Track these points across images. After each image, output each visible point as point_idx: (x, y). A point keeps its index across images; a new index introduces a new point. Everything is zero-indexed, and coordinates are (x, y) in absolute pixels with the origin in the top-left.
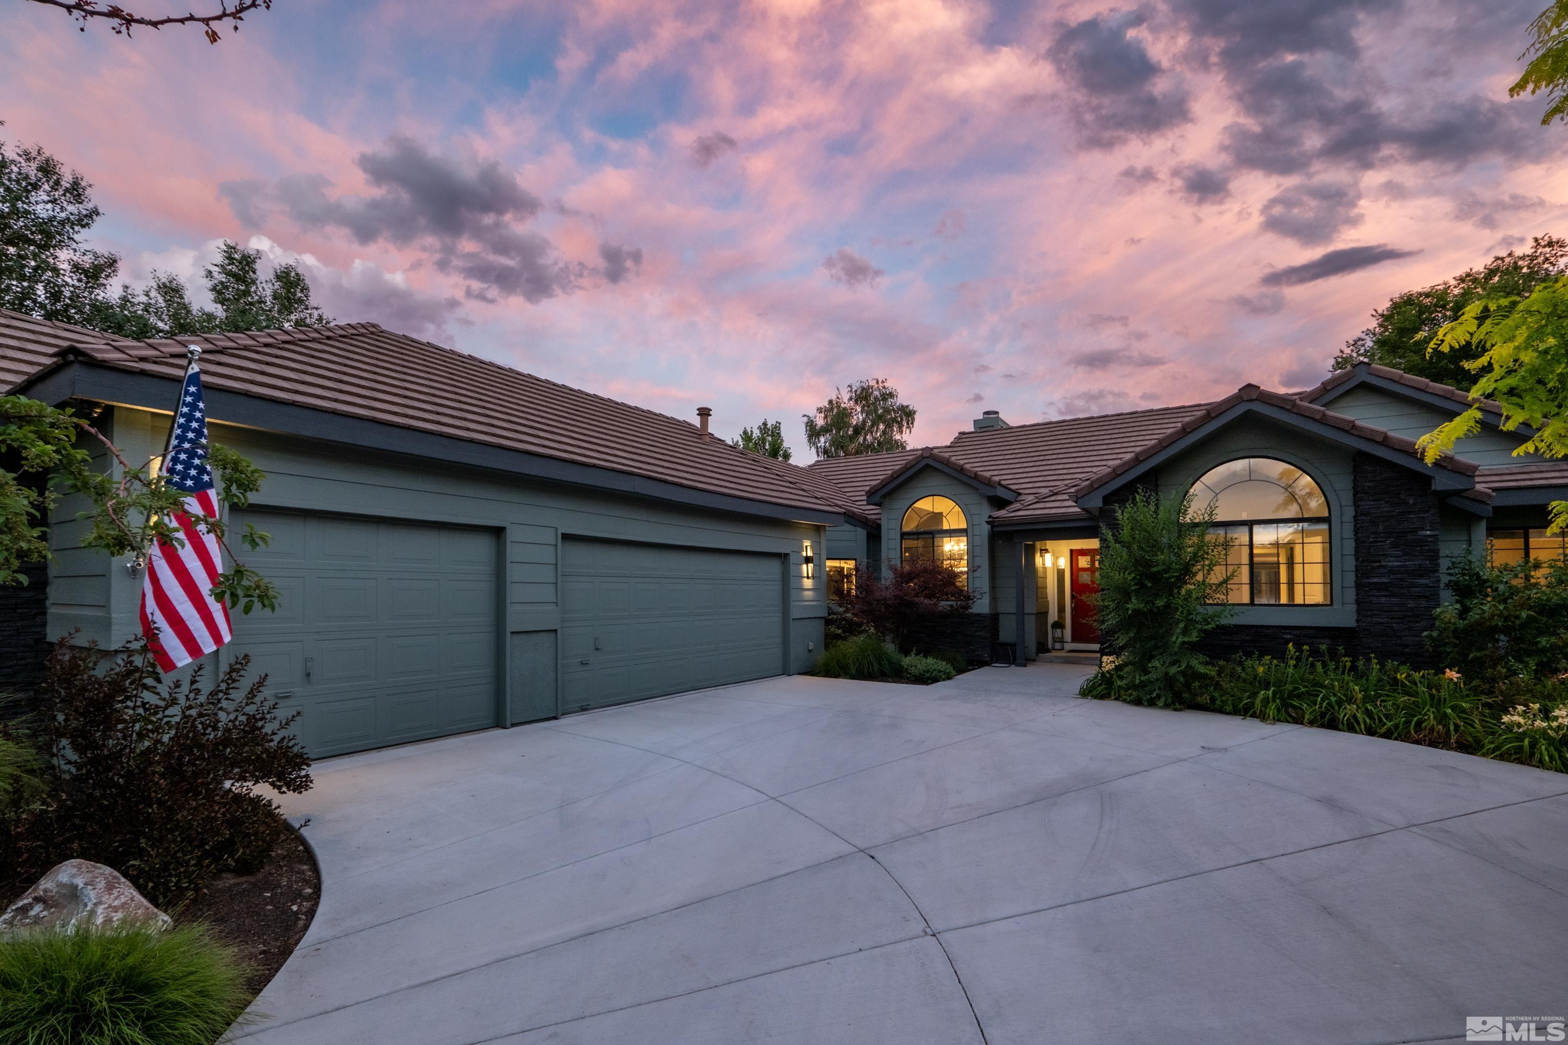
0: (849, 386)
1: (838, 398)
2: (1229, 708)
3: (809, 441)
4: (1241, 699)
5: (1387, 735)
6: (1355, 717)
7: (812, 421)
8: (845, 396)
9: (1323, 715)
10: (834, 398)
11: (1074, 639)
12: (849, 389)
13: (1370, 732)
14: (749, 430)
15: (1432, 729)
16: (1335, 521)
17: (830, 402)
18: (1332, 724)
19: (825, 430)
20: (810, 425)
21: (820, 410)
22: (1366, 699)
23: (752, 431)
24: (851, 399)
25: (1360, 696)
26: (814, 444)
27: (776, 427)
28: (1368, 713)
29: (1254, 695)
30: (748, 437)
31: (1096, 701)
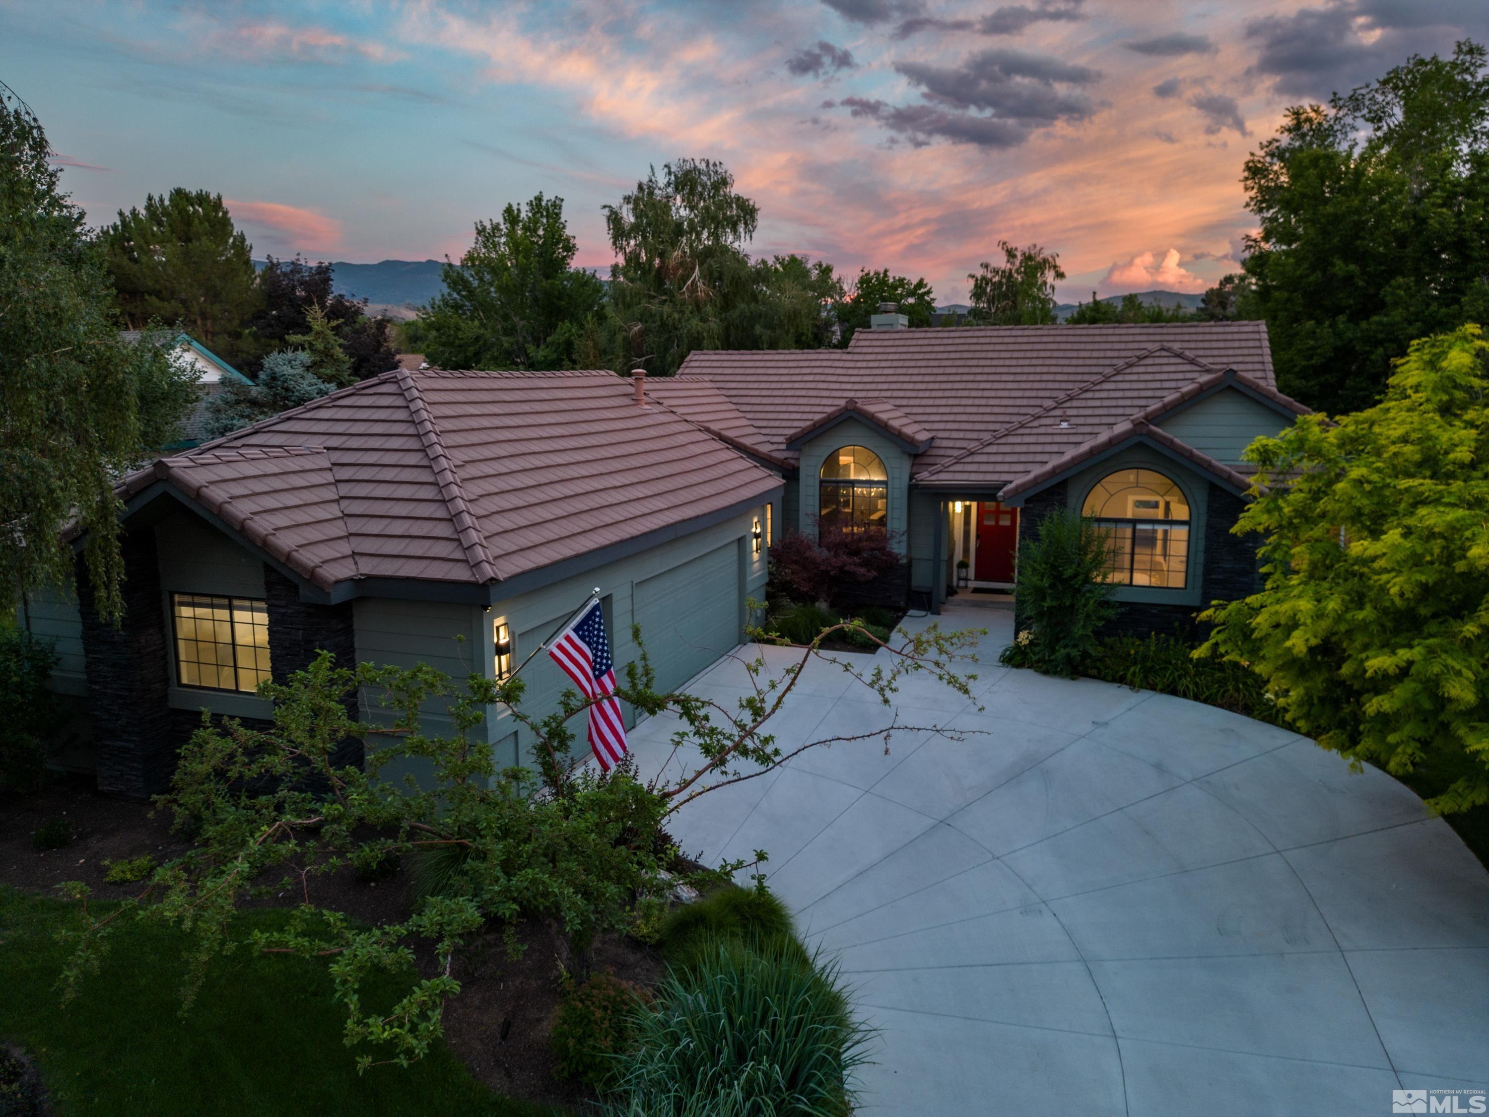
0: (666, 166)
1: (651, 181)
2: (1109, 678)
3: (614, 243)
4: (1117, 672)
5: (1205, 701)
6: (1188, 687)
7: (616, 213)
8: (662, 179)
9: (1169, 686)
10: (645, 180)
11: (977, 578)
12: (666, 170)
13: (1196, 698)
14: (515, 208)
15: (1231, 696)
16: (1194, 524)
17: (640, 187)
18: (1174, 692)
19: (636, 228)
20: (614, 219)
21: (627, 199)
22: (1195, 675)
23: (519, 210)
24: (669, 184)
25: (1192, 672)
26: (621, 248)
27: (554, 205)
28: (1196, 684)
29: (1127, 669)
30: (514, 218)
31: (1014, 670)
